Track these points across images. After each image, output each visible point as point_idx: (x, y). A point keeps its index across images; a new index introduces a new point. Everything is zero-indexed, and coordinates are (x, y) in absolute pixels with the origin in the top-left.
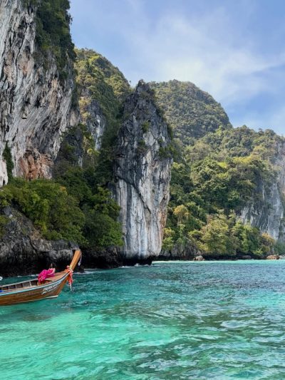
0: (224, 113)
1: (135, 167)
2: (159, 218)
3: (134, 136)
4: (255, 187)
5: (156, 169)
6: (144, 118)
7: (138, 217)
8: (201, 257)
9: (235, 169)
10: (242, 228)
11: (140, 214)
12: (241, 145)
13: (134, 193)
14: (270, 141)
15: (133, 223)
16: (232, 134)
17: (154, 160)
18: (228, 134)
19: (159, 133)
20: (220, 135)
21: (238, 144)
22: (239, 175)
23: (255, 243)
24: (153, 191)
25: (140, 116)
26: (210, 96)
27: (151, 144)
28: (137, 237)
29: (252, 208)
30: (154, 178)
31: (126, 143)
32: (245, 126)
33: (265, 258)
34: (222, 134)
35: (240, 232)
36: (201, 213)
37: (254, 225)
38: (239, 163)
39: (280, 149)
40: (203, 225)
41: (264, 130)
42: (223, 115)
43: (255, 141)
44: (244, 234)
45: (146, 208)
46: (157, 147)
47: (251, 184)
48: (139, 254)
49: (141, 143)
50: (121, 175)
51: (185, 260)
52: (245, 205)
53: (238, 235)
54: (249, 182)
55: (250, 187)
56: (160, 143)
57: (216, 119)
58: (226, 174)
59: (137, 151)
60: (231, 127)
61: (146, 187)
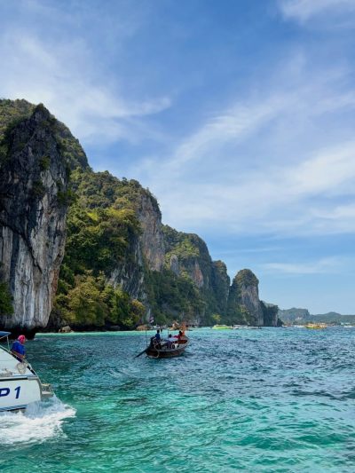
0: (82, 152)
1: (27, 212)
2: (51, 279)
3: (28, 173)
4: (128, 246)
5: (53, 218)
6: (43, 153)
7: (25, 276)
8: (68, 327)
9: (108, 223)
10: (112, 293)
11: (28, 272)
12: (102, 194)
13: (22, 246)
14: (134, 193)
15: (17, 284)
16: (92, 180)
17: (51, 206)
18: (87, 179)
19: (59, 174)
20: (77, 178)
21: (98, 192)
22: (112, 231)
23: (125, 311)
24: (47, 245)
25: (38, 149)
26: (66, 128)
27: (50, 186)
28: (22, 302)
29: (123, 270)
30: (49, 228)
31: (16, 181)
32: (107, 172)
33: (135, 329)
34: (80, 178)
35: (110, 298)
36: (68, 273)
37: (124, 290)
38: (112, 217)
39: (144, 204)
40: (70, 289)
41: (128, 180)
42: (81, 154)
43: (117, 191)
44: (114, 301)
45: (36, 266)
46: (55, 191)
47: (124, 242)
48: (23, 325)
49: (37, 183)
50: (6, 221)
51: (46, 332)
52: (115, 266)
53: (107, 301)
54: (122, 240)
55: (124, 246)
56: (59, 185)
57: (73, 158)
58: (97, 228)
59: (32, 192)
60: (90, 170)
61: (38, 240)
